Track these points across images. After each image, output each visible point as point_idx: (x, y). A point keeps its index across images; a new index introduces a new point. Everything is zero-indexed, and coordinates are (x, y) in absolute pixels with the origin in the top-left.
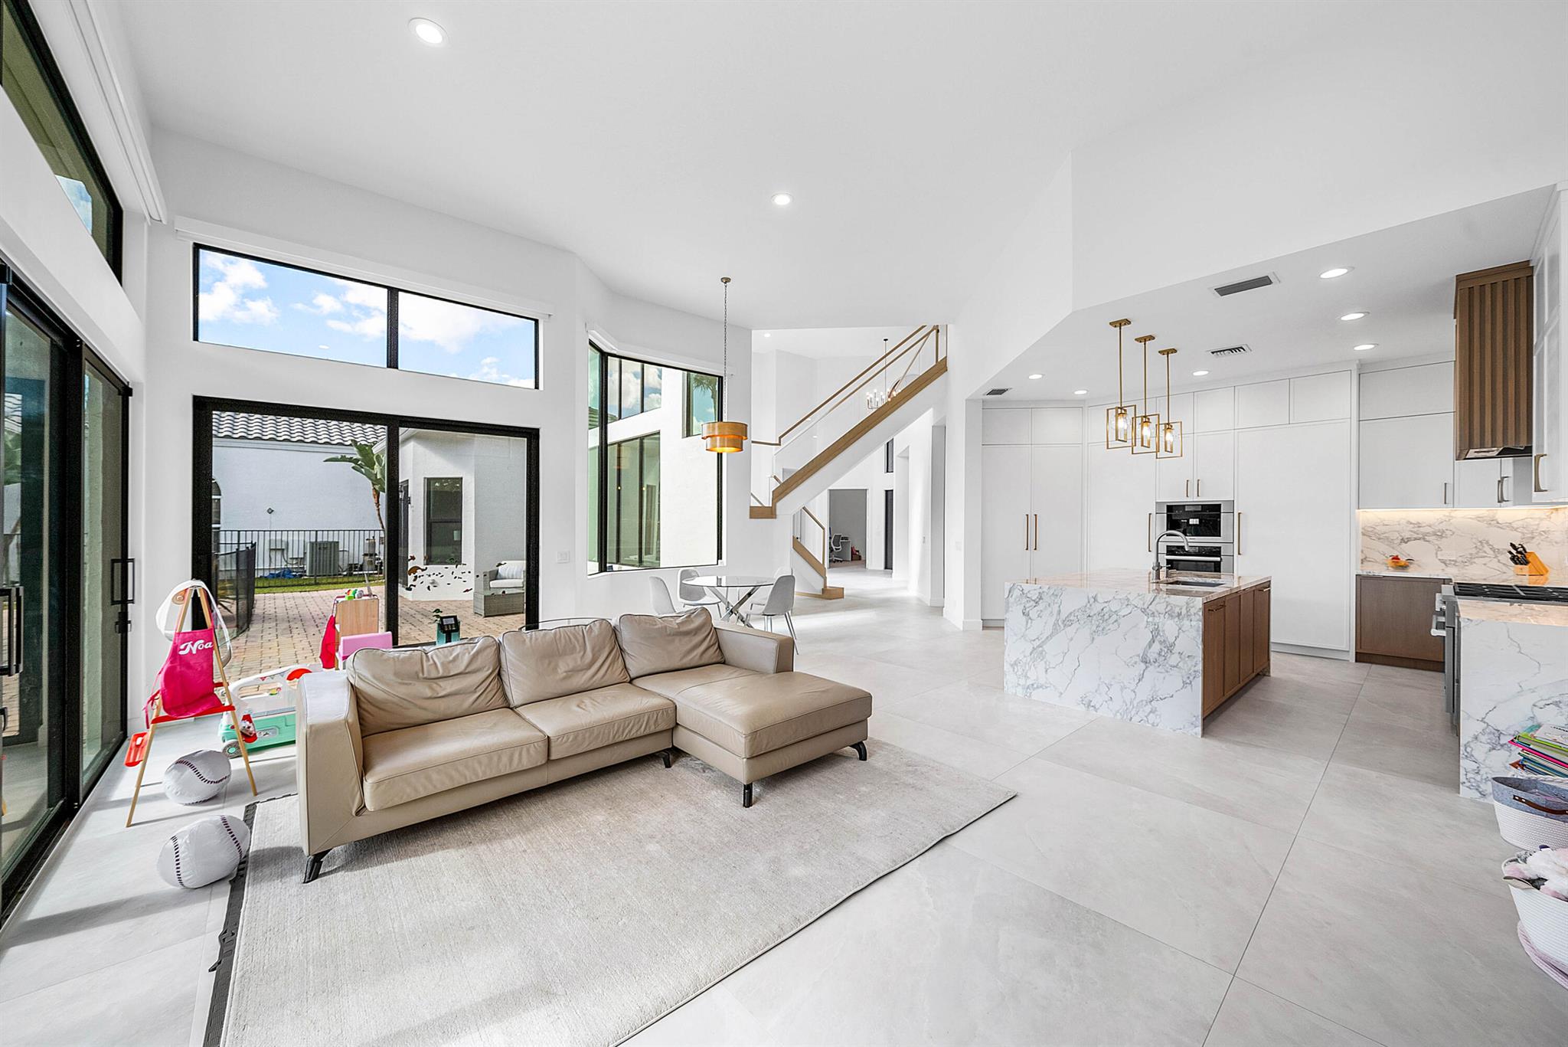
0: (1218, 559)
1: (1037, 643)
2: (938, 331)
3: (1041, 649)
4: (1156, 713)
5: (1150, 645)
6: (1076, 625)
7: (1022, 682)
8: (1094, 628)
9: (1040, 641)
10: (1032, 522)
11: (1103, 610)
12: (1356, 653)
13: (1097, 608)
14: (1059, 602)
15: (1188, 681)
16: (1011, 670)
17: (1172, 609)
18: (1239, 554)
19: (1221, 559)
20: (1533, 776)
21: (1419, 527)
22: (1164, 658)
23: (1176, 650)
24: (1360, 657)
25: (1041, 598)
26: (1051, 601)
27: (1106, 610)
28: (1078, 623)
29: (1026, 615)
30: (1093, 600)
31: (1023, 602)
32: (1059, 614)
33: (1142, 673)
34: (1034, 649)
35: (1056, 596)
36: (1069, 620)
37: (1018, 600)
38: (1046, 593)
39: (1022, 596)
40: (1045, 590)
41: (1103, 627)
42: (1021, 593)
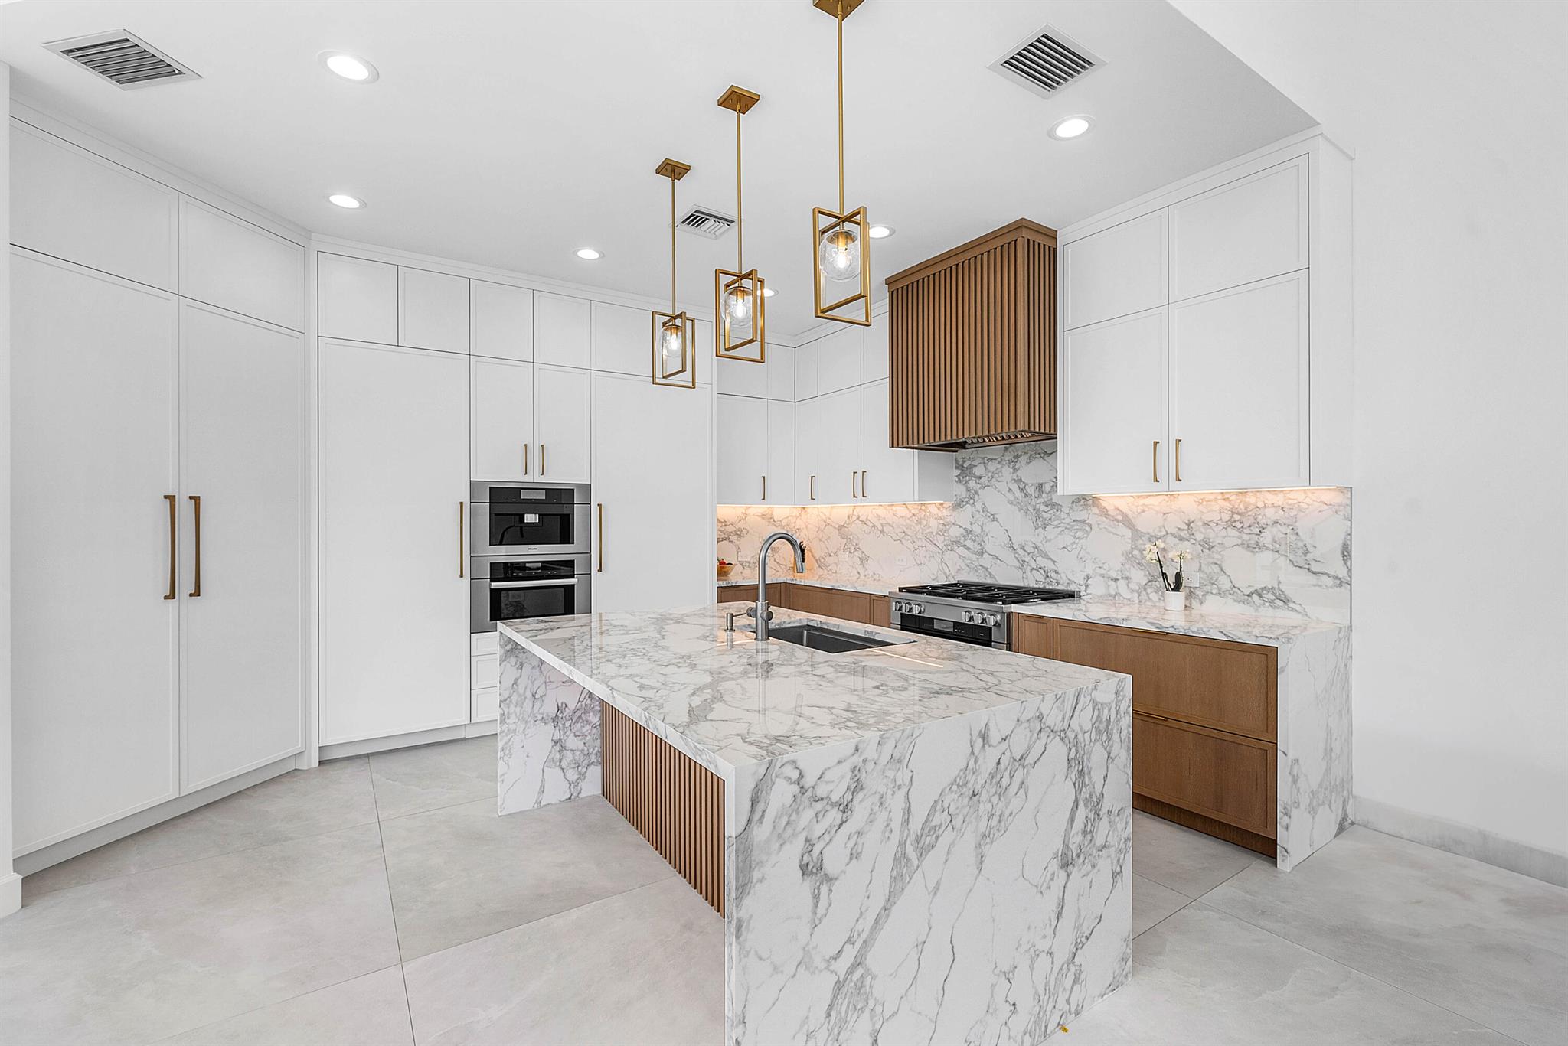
1: (849, 957)
4: (1082, 978)
5: (1072, 820)
6: (945, 839)
8: (983, 825)
10: (184, 516)
11: (999, 764)
13: (989, 761)
14: (908, 782)
15: (1118, 870)
17: (1098, 715)
18: (599, 571)
23: (1104, 809)
26: (887, 785)
27: (1004, 761)
28: (950, 827)
29: (814, 870)
30: (980, 741)
31: (802, 825)
32: (906, 824)
33: (1061, 897)
34: (839, 985)
35: (900, 761)
36: (929, 832)
37: (784, 823)
38: (873, 765)
39: (798, 800)
40: (870, 752)
41: (998, 813)
42: (796, 789)
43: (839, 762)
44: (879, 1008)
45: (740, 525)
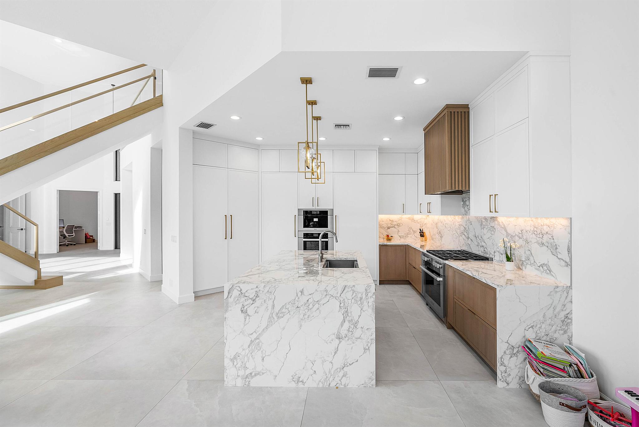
0: (326, 240)
1: (255, 336)
2: (155, 78)
3: (258, 341)
4: (347, 376)
5: (342, 325)
6: (287, 316)
7: (241, 373)
8: (301, 316)
9: (258, 334)
10: (229, 220)
11: (308, 301)
12: (379, 280)
13: (304, 299)
14: (273, 298)
15: (367, 348)
16: (231, 364)
17: (356, 295)
19: (328, 240)
20: (548, 379)
21: (393, 222)
22: (351, 333)
23: (359, 326)
24: (381, 282)
25: (257, 296)
26: (267, 298)
27: (310, 301)
28: (289, 314)
29: (245, 312)
30: (300, 293)
31: (241, 301)
32: (273, 309)
33: (337, 347)
34: (252, 341)
35: (271, 293)
36: (281, 313)
37: (236, 300)
38: (262, 292)
39: (240, 295)
40: (261, 289)
41: (308, 315)
42: (240, 293)
43: (252, 289)
44: (264, 352)
45: (399, 222)
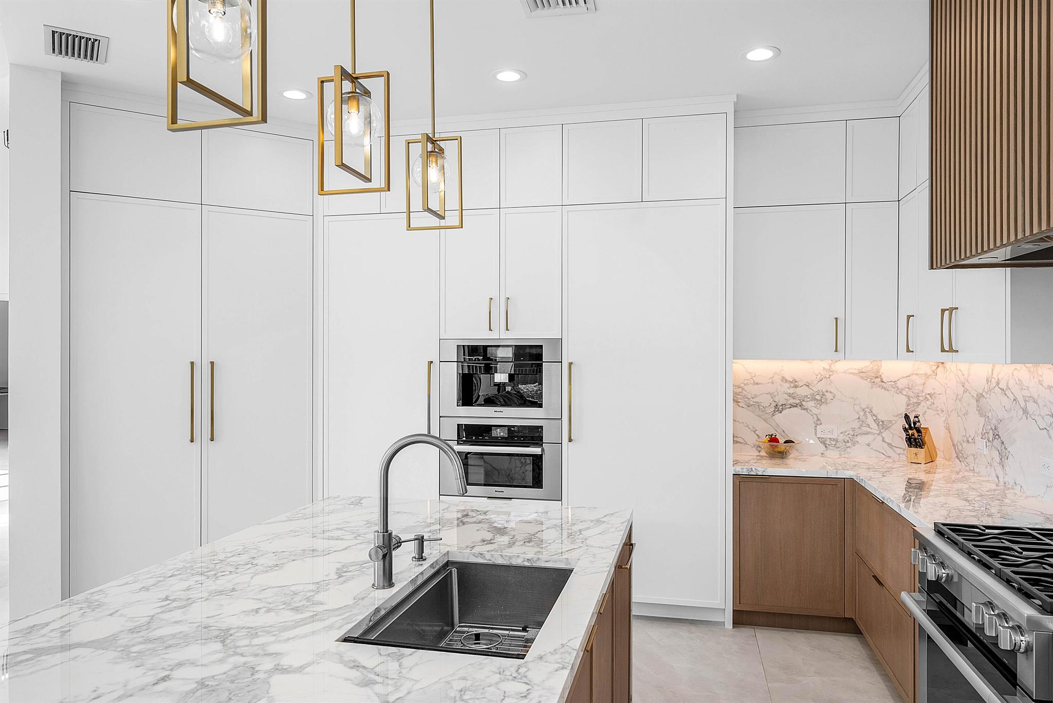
0: (536, 450)
10: (203, 378)
12: (733, 610)
18: (570, 440)
19: (543, 450)
21: (796, 387)
24: (742, 618)
45: (821, 387)
